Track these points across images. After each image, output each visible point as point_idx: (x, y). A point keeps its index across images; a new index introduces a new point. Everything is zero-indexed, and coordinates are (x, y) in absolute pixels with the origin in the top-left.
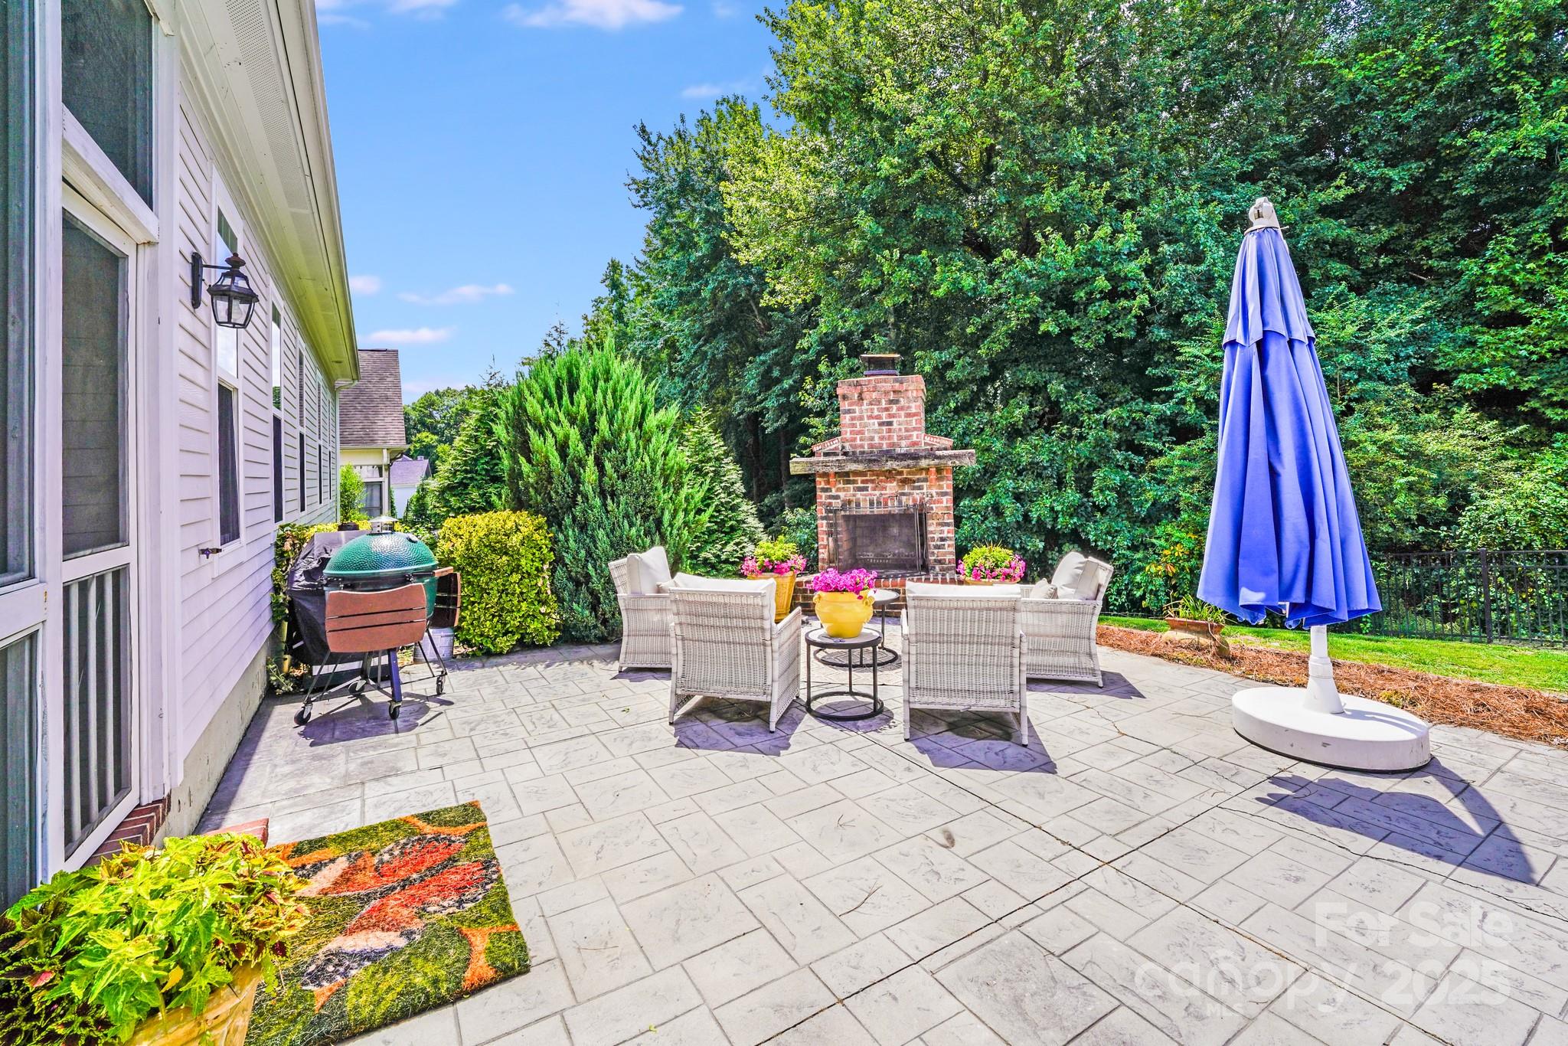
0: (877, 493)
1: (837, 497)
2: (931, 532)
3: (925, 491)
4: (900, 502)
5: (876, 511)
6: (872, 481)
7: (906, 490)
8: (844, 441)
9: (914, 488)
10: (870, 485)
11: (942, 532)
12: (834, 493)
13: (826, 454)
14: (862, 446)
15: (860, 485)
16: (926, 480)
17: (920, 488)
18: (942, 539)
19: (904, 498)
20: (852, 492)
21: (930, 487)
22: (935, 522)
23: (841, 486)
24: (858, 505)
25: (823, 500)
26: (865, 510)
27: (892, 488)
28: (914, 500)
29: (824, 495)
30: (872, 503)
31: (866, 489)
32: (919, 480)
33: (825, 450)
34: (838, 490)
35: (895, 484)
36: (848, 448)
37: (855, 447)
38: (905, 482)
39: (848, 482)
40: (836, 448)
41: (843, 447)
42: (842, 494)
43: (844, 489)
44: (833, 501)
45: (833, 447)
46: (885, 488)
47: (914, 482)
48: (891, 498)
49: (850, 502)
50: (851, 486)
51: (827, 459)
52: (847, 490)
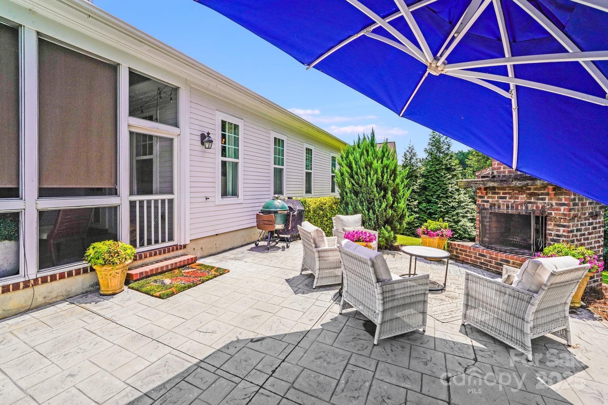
0: (512, 201)
1: (487, 202)
2: (550, 230)
3: (547, 201)
4: (527, 208)
5: (510, 211)
6: (509, 193)
7: (532, 200)
8: (494, 169)
9: (538, 199)
10: (508, 196)
11: (558, 231)
12: (486, 199)
13: (483, 177)
14: (504, 172)
15: (501, 195)
16: (548, 194)
17: (543, 199)
18: (558, 236)
19: (530, 205)
20: (496, 199)
21: (551, 199)
22: (553, 223)
23: (490, 195)
24: (499, 207)
25: (480, 203)
26: (503, 210)
27: (522, 198)
28: (537, 207)
29: (480, 200)
30: (508, 207)
31: (505, 198)
32: (542, 194)
33: (482, 175)
34: (488, 197)
35: (525, 196)
36: (495, 173)
37: (500, 172)
38: (531, 195)
39: (495, 193)
40: (489, 174)
41: (493, 173)
42: (490, 200)
43: (492, 197)
44: (485, 204)
45: (487, 173)
46: (518, 198)
47: (539, 195)
48: (521, 204)
49: (494, 205)
50: (496, 196)
51: (484, 179)
52: (494, 198)
